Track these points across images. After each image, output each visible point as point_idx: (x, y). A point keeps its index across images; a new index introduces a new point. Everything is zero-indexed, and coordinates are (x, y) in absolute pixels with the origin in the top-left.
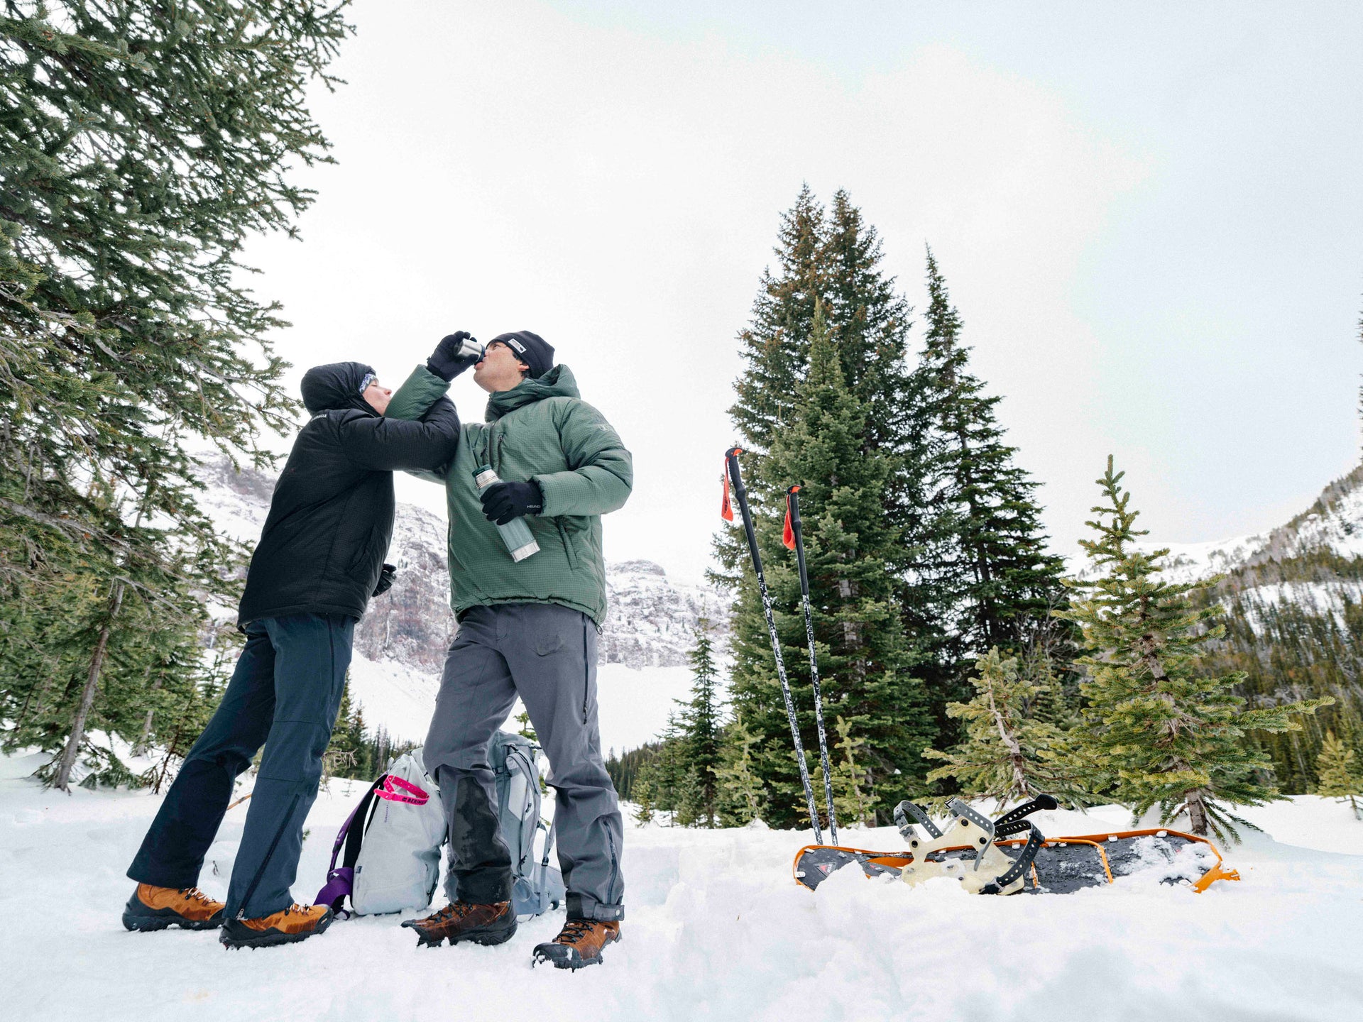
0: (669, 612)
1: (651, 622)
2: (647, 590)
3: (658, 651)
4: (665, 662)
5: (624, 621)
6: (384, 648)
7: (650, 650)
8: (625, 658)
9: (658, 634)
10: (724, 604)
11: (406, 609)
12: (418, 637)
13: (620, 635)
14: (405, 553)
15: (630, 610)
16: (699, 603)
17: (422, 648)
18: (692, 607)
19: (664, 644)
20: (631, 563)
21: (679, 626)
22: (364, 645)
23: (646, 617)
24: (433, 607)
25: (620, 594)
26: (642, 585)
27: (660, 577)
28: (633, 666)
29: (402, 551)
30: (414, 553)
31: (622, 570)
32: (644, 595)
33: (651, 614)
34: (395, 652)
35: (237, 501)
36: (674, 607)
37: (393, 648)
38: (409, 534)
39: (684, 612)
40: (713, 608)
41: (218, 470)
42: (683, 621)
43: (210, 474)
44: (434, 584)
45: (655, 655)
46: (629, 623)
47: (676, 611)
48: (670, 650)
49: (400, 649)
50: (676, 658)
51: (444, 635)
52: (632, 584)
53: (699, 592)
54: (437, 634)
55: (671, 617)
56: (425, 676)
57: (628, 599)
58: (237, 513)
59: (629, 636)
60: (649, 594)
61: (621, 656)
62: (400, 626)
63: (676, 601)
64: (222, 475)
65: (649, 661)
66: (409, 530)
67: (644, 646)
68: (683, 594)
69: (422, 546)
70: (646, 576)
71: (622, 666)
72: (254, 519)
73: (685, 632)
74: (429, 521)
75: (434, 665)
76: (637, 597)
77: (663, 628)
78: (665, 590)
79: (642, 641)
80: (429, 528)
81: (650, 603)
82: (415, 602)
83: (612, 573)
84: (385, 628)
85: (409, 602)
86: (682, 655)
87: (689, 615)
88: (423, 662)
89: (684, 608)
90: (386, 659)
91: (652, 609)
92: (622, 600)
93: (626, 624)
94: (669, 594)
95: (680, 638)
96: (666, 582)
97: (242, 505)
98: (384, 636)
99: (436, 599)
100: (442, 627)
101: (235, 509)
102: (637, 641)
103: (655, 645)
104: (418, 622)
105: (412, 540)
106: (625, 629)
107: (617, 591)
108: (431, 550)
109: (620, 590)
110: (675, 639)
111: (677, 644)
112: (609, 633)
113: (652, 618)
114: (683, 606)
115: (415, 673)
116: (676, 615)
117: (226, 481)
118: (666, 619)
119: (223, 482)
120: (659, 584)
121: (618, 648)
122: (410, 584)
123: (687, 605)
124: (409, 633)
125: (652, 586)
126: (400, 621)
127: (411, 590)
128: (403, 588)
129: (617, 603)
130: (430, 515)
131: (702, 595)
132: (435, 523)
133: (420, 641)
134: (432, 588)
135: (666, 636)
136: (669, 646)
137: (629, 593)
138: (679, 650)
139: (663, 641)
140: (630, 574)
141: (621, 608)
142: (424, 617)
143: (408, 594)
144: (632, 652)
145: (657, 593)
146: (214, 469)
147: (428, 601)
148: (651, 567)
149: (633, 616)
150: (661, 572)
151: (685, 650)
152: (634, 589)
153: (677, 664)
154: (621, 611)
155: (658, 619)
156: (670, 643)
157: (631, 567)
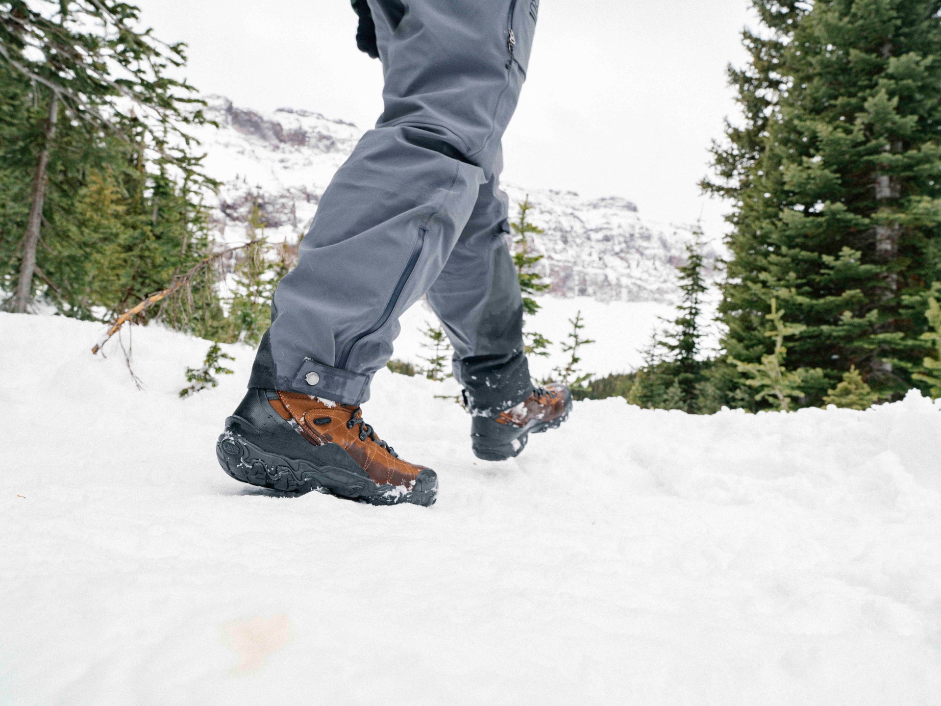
0: (641, 249)
1: (622, 258)
2: (619, 227)
3: (627, 287)
4: (633, 298)
5: (595, 257)
7: (619, 285)
8: (595, 293)
9: (628, 271)
13: (591, 271)
15: (600, 247)
16: (671, 240)
18: (665, 245)
19: (634, 281)
20: (603, 200)
23: (617, 254)
25: (591, 230)
26: (615, 222)
27: (631, 214)
28: (602, 301)
31: (595, 206)
32: (615, 232)
33: (622, 251)
35: (241, 142)
36: (645, 244)
39: (654, 248)
41: (223, 112)
42: (654, 257)
45: (624, 292)
46: (600, 259)
47: (647, 248)
48: (639, 287)
50: (644, 294)
52: (604, 221)
53: (673, 230)
55: (642, 254)
57: (600, 236)
58: (242, 153)
59: (599, 271)
60: (620, 231)
61: (590, 290)
63: (648, 238)
64: (227, 117)
65: (618, 296)
67: (614, 282)
68: (655, 232)
70: (618, 212)
71: (591, 299)
72: (257, 158)
73: (656, 269)
76: (608, 233)
77: (633, 264)
78: (637, 227)
79: (612, 278)
81: (622, 239)
83: (585, 209)
86: (651, 291)
87: (661, 252)
89: (656, 245)
91: (624, 245)
92: (594, 236)
93: (597, 259)
94: (642, 231)
95: (650, 275)
96: (638, 219)
97: (246, 145)
101: (240, 149)
102: (606, 277)
103: (625, 281)
106: (595, 265)
107: (589, 227)
109: (593, 226)
110: (645, 276)
111: (646, 281)
112: (580, 268)
113: (622, 255)
114: (655, 243)
116: (647, 252)
117: (231, 123)
118: (637, 256)
119: (227, 123)
120: (631, 221)
121: (588, 283)
123: (659, 243)
125: (624, 222)
129: (589, 239)
131: (675, 233)
135: (636, 273)
136: (639, 282)
137: (601, 229)
138: (649, 287)
139: (632, 277)
140: (602, 211)
141: (593, 244)
144: (601, 287)
145: (629, 230)
146: (219, 111)
148: (624, 203)
149: (604, 252)
150: (634, 209)
151: (654, 287)
152: (605, 226)
153: (646, 300)
154: (592, 247)
155: (628, 256)
156: (640, 279)
157: (603, 203)
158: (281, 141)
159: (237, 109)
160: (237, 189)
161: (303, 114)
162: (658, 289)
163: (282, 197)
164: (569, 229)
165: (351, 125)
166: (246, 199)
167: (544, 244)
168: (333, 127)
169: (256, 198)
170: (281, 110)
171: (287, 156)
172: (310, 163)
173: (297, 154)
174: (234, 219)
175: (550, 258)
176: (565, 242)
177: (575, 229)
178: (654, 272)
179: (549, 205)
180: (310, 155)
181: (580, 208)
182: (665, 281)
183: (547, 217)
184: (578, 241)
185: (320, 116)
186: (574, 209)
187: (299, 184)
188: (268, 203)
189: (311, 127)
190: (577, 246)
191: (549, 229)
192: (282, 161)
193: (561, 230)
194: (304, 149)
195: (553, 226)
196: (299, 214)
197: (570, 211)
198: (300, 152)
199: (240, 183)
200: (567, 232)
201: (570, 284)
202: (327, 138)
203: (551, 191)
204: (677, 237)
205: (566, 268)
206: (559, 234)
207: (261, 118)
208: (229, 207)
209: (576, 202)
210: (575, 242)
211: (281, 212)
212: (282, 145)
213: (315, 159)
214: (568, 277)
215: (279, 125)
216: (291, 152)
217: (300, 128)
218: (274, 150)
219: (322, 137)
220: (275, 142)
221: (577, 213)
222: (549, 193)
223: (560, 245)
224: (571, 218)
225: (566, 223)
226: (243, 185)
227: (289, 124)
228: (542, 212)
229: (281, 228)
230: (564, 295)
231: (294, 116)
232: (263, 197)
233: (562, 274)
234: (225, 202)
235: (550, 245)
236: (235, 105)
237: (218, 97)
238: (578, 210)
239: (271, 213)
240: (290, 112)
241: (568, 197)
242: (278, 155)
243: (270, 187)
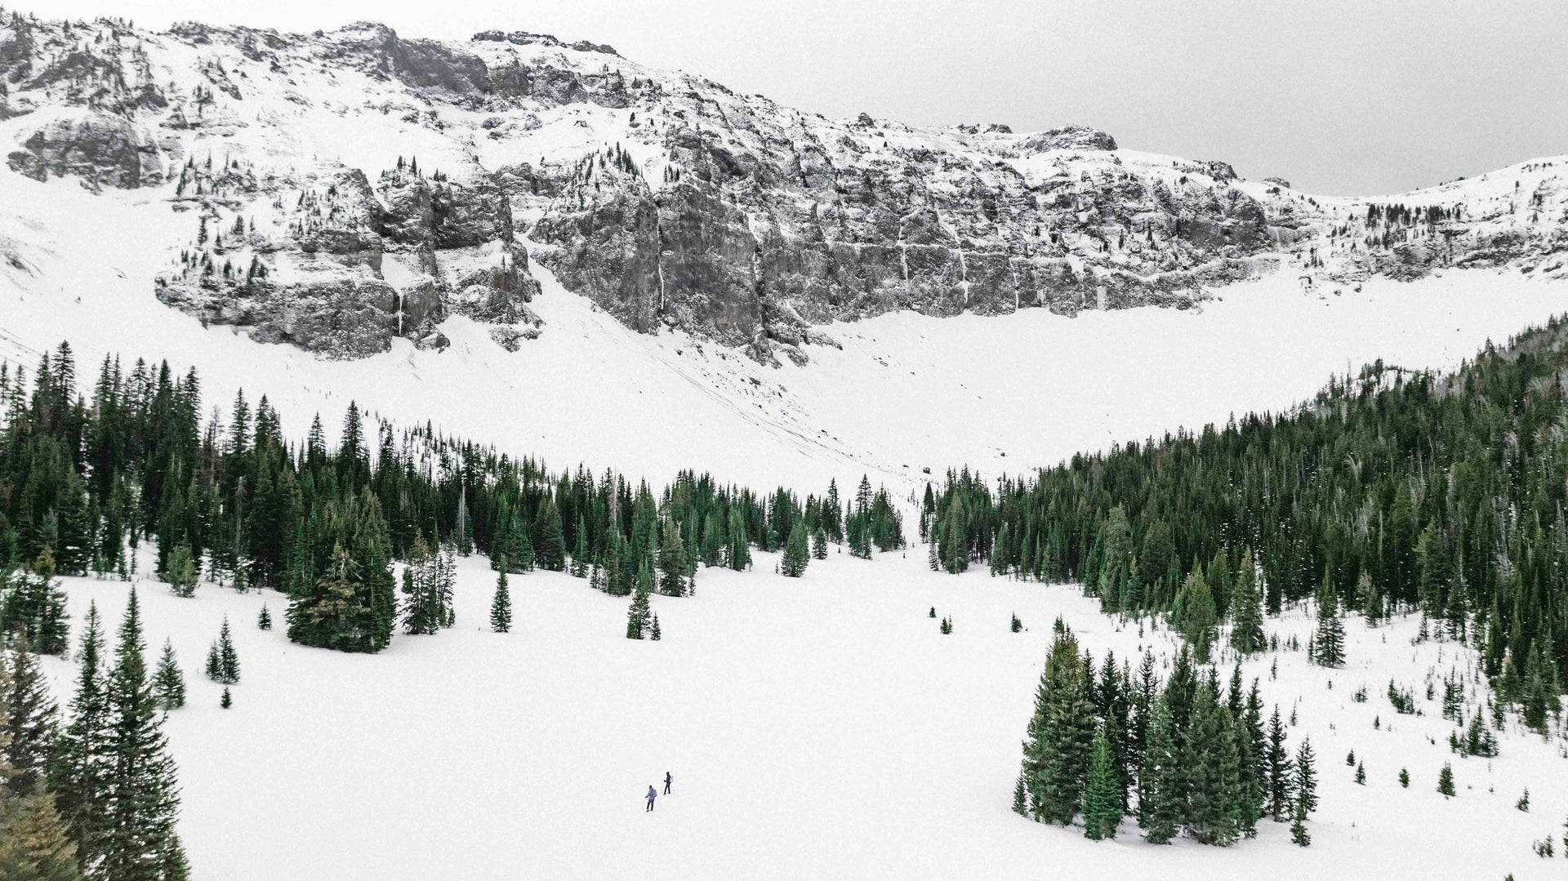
0: (1125, 214)
1: (1093, 234)
2: (1084, 179)
3: (1105, 282)
4: (1118, 301)
5: (1045, 235)
6: (660, 312)
7: (1091, 281)
8: (1049, 298)
9: (1105, 254)
10: (1225, 192)
11: (685, 247)
12: (709, 290)
13: (1040, 260)
14: (674, 156)
15: (1054, 216)
16: (1177, 193)
17: (718, 306)
19: (1116, 270)
20: (1054, 133)
21: (1142, 238)
22: (627, 310)
23: (1084, 226)
24: (727, 240)
25: (1036, 189)
26: (1076, 170)
27: (1106, 154)
28: (1063, 311)
29: (668, 153)
30: (687, 154)
31: (1040, 147)
32: (1078, 188)
33: (1091, 220)
34: (676, 316)
35: (410, 100)
36: (1132, 205)
37: (674, 311)
38: (678, 123)
39: (1150, 211)
40: (1205, 201)
41: (378, 52)
42: (1148, 227)
43: (367, 60)
44: (726, 203)
45: (1101, 292)
46: (1054, 238)
47: (1137, 211)
48: (1126, 280)
49: (685, 312)
50: (1137, 292)
51: (749, 283)
52: (1058, 170)
53: (1180, 175)
54: (738, 283)
55: (1128, 223)
56: (726, 350)
57: (1051, 198)
58: (412, 119)
59: (1056, 260)
60: (1087, 186)
61: (1041, 295)
62: (678, 274)
63: (1137, 193)
64: (385, 59)
65: (1091, 301)
66: (680, 115)
67: (1082, 276)
68: (1148, 183)
69: (699, 141)
70: (1079, 153)
71: (1044, 311)
72: (440, 124)
73: (1153, 247)
74: (712, 97)
75: (739, 332)
76: (1067, 192)
77: (1114, 242)
78: (1116, 175)
79: (1077, 266)
80: (711, 109)
81: (1090, 200)
82: (698, 235)
83: (1022, 153)
84: (657, 280)
85: (689, 236)
86: (1149, 286)
87: (1160, 216)
88: (722, 328)
89: (1150, 205)
90: (663, 329)
91: (1094, 210)
92: (1041, 199)
93: (1049, 240)
94: (1124, 182)
95: (1144, 259)
96: (1118, 162)
97: (420, 105)
98: (656, 293)
99: (731, 226)
100: (745, 270)
101: (410, 113)
102: (1067, 268)
103: (1100, 272)
104: (707, 267)
105: (682, 133)
106: (1047, 250)
107: (1031, 184)
108: (717, 146)
109: (1038, 182)
110: (1136, 261)
111: (1138, 269)
112: (1021, 258)
113: (1094, 227)
114: (1150, 201)
115: (711, 346)
116: (1137, 218)
117: (392, 68)
118: (1118, 227)
119: (387, 70)
120: (1107, 166)
121: (1037, 282)
122: (687, 207)
123: (1156, 200)
124: (695, 285)
125: (1093, 170)
126: (680, 267)
127: (689, 217)
128: (677, 214)
129: (1033, 205)
130: (712, 86)
131: (1183, 180)
132: (721, 98)
133: (713, 296)
134: (723, 209)
135: (1120, 257)
136: (1125, 273)
137: (1053, 186)
138: (1144, 279)
139: (1113, 265)
140: (1054, 153)
141: (1039, 213)
142: (715, 257)
143: (685, 223)
144: (1060, 288)
145: (1100, 182)
146: (371, 50)
147: (719, 230)
148: (1092, 136)
149: (1061, 226)
150: (1110, 145)
151: (1153, 278)
152: (1061, 179)
153: (1140, 302)
154: (1039, 220)
155: (1105, 228)
156: (1127, 267)
157: (1054, 141)
158: (485, 91)
159: (406, 41)
160: (398, 186)
161: (521, 39)
162: (1160, 281)
163: (482, 189)
164: (997, 191)
165: (606, 49)
166: (417, 201)
167: (955, 223)
168: (573, 55)
169: (435, 197)
170: (481, 37)
171: (497, 114)
172: (538, 125)
173: (514, 112)
174: (398, 239)
175: (966, 245)
176: (992, 214)
177: (1008, 189)
178: (1151, 253)
179: (959, 153)
180: (537, 110)
181: (1014, 152)
182: (1172, 267)
183: (957, 174)
184: (1015, 211)
185: (550, 40)
186: (1004, 155)
187: (516, 163)
188: (459, 204)
189: (534, 61)
190: (1013, 219)
191: (962, 196)
192: (489, 125)
193: (983, 195)
194: (527, 102)
195: (968, 189)
196: (517, 215)
197: (996, 159)
198: (519, 106)
199: (405, 175)
200: (993, 197)
201: (1005, 286)
202: (565, 76)
203: (962, 127)
204: (1186, 186)
205: (994, 261)
206: (979, 202)
207: (447, 53)
208: (388, 218)
209: (1007, 142)
210: (1008, 213)
211: (482, 218)
212: (487, 97)
213: (542, 116)
214: (1001, 274)
215: (479, 61)
216: (503, 108)
217: (516, 63)
218: (474, 108)
219: (555, 76)
220: (475, 93)
221: (1009, 162)
222: (957, 132)
223: (984, 222)
224: (998, 172)
225: (989, 181)
227: (494, 57)
228: (947, 167)
229: (485, 247)
230: (997, 310)
231: (503, 46)
232: (448, 195)
233: (990, 272)
234: (380, 209)
235: (966, 223)
236: (401, 35)
237: (370, 26)
238: (1011, 156)
239: (465, 220)
240: (499, 37)
241: (993, 134)
242: (481, 116)
243: (461, 174)
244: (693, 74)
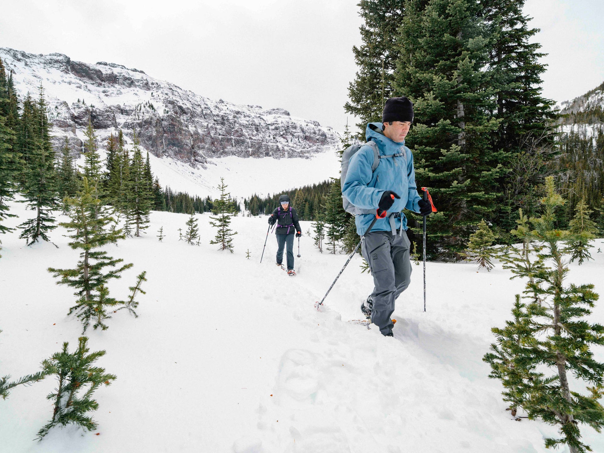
0: (292, 133)
1: (284, 138)
2: (282, 123)
3: (287, 151)
4: (291, 156)
5: (272, 137)
6: (163, 152)
7: (283, 150)
8: (273, 154)
9: (287, 143)
10: (317, 129)
11: (171, 133)
12: (178, 147)
13: (270, 144)
14: (166, 106)
15: (273, 132)
16: (305, 128)
17: (180, 151)
18: (303, 131)
19: (290, 148)
20: (274, 110)
21: (297, 140)
22: (154, 151)
23: (282, 135)
24: (183, 132)
25: (269, 125)
26: (280, 120)
27: (287, 116)
28: (276, 158)
29: (164, 105)
30: (170, 106)
31: (270, 113)
32: (280, 125)
33: (284, 134)
34: (168, 153)
35: (78, 81)
36: (294, 131)
37: (168, 152)
38: (167, 97)
39: (299, 133)
40: (312, 131)
41: (64, 64)
42: (298, 137)
43: (60, 66)
44: (182, 121)
45: (286, 153)
46: (274, 138)
47: (295, 132)
48: (293, 150)
49: (170, 152)
50: (295, 154)
51: (190, 145)
52: (275, 120)
53: (306, 124)
54: (187, 145)
55: (293, 135)
56: (184, 164)
57: (273, 127)
58: (80, 87)
59: (274, 144)
60: (283, 125)
61: (271, 153)
62: (169, 141)
64: (67, 67)
65: (283, 155)
66: (167, 94)
67: (281, 149)
68: (298, 125)
69: (173, 102)
70: (281, 116)
71: (271, 158)
72: (89, 90)
73: (299, 142)
74: (176, 90)
75: (187, 159)
76: (277, 126)
77: (290, 140)
78: (290, 122)
79: (280, 146)
80: (176, 94)
81: (283, 129)
82: (174, 130)
83: (265, 114)
84: (162, 142)
85: (172, 130)
86: (298, 153)
87: (301, 134)
88: (182, 158)
89: (299, 131)
90: (165, 157)
91: (284, 131)
92: (270, 127)
94: (292, 124)
95: (297, 145)
96: (290, 119)
97: (82, 83)
98: (162, 146)
99: (184, 128)
100: (188, 141)
101: (78, 85)
102: (278, 146)
103: (286, 148)
104: (177, 139)
105: (169, 99)
106: (272, 141)
107: (268, 123)
108: (179, 104)
109: (269, 123)
110: (295, 146)
111: (296, 148)
112: (265, 143)
113: (284, 136)
114: (298, 130)
115: (179, 163)
116: (295, 134)
117: (70, 70)
118: (291, 136)
119: (68, 71)
120: (287, 120)
121: (269, 150)
122: (171, 122)
123: (300, 130)
124: (174, 145)
125: (284, 120)
126: (169, 139)
127: (172, 124)
128: (168, 123)
129: (268, 129)
130: (176, 87)
132: (179, 90)
133: (179, 148)
134: (181, 123)
135: (291, 144)
136: (292, 149)
137: (274, 124)
138: (297, 151)
139: (289, 146)
140: (274, 115)
141: (270, 131)
142: (180, 137)
143: (171, 126)
144: (276, 152)
145: (286, 124)
146: (62, 63)
147: (180, 129)
148: (284, 111)
149: (276, 135)
150: (288, 114)
151: (299, 150)
152: (276, 122)
153: (296, 157)
154: (270, 133)
155: (287, 136)
156: (293, 147)
157: (274, 112)
158: (102, 81)
159: (73, 62)
160: (79, 108)
161: (113, 65)
162: (301, 151)
163: (107, 111)
164: (258, 124)
165: (142, 72)
166: (86, 113)
167: (247, 132)
168: (132, 73)
169: (92, 112)
170: (100, 63)
171: (107, 89)
172: (121, 93)
173: (112, 88)
174: (80, 124)
175: (250, 138)
176: (257, 130)
177: (262, 124)
178: (299, 144)
179: (248, 113)
180: (120, 89)
181: (263, 114)
182: (304, 148)
183: (248, 119)
184: (263, 130)
185: (123, 67)
186: (260, 114)
187: (116, 104)
188: (99, 115)
189: (118, 73)
190: (263, 132)
191: (249, 125)
192: (104, 92)
193: (255, 125)
194: (116, 85)
195: (251, 123)
196: (118, 121)
197: (258, 115)
198: (114, 87)
199: (81, 104)
200: (257, 126)
201: (261, 151)
202: (129, 79)
203: (248, 106)
204: (308, 127)
205: (258, 143)
206: (254, 127)
207: (88, 67)
208: (76, 117)
209: (261, 111)
210: (262, 130)
211: (107, 120)
212: (103, 83)
213: (122, 90)
214: (260, 147)
215: (100, 71)
216: (108, 87)
217: (113, 73)
218: (99, 86)
219: (126, 79)
220: (99, 81)
221: (262, 117)
222: (247, 107)
223: (255, 133)
224: (259, 119)
225: (257, 121)
226: (83, 106)
227: (105, 71)
228: (245, 116)
229: (109, 129)
230: (259, 157)
231: (108, 67)
232: (96, 112)
233: (257, 146)
234: (73, 115)
235: (250, 132)
236: (71, 60)
237: (60, 55)
238: (262, 115)
239: (102, 120)
240: (106, 64)
241: (257, 109)
242: (101, 89)
243: (99, 106)
244: (170, 82)
